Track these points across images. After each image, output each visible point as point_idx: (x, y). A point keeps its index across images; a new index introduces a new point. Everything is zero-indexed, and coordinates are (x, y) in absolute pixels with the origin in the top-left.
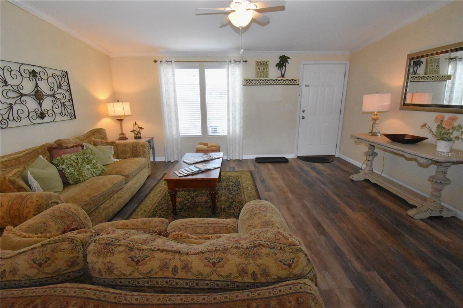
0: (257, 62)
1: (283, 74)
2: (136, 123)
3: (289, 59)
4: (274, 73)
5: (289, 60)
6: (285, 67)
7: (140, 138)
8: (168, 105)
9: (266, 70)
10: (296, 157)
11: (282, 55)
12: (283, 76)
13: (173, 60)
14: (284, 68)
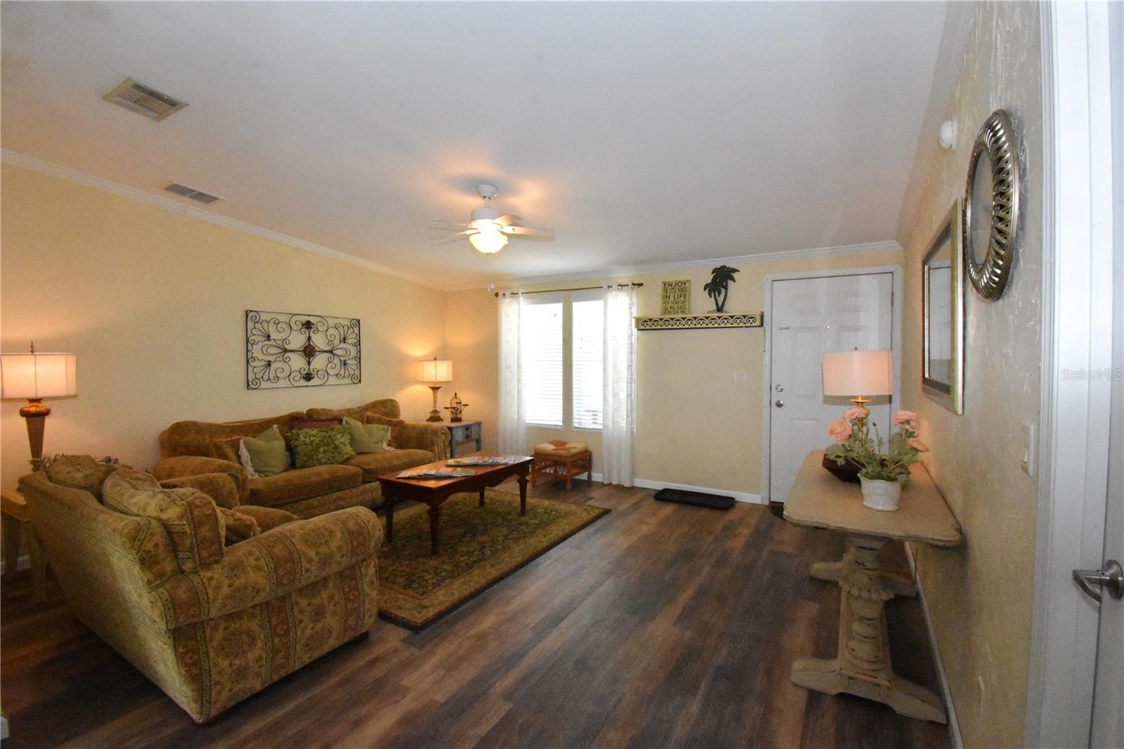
0: (665, 284)
1: (720, 305)
2: (456, 394)
3: (737, 273)
4: (702, 304)
5: (735, 275)
6: (726, 288)
7: (460, 420)
8: (508, 367)
9: (682, 298)
10: (766, 503)
11: (719, 267)
12: (720, 309)
13: (520, 291)
14: (723, 291)
